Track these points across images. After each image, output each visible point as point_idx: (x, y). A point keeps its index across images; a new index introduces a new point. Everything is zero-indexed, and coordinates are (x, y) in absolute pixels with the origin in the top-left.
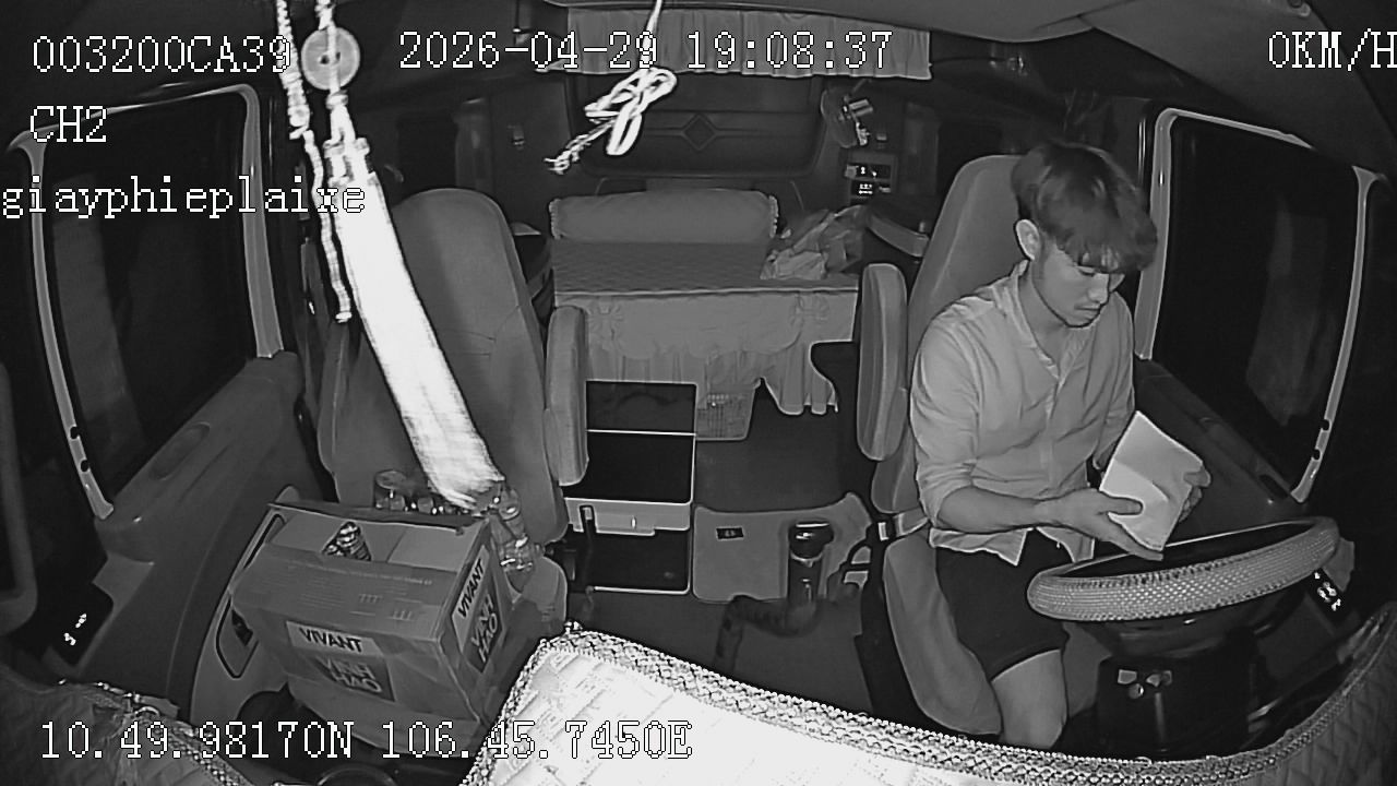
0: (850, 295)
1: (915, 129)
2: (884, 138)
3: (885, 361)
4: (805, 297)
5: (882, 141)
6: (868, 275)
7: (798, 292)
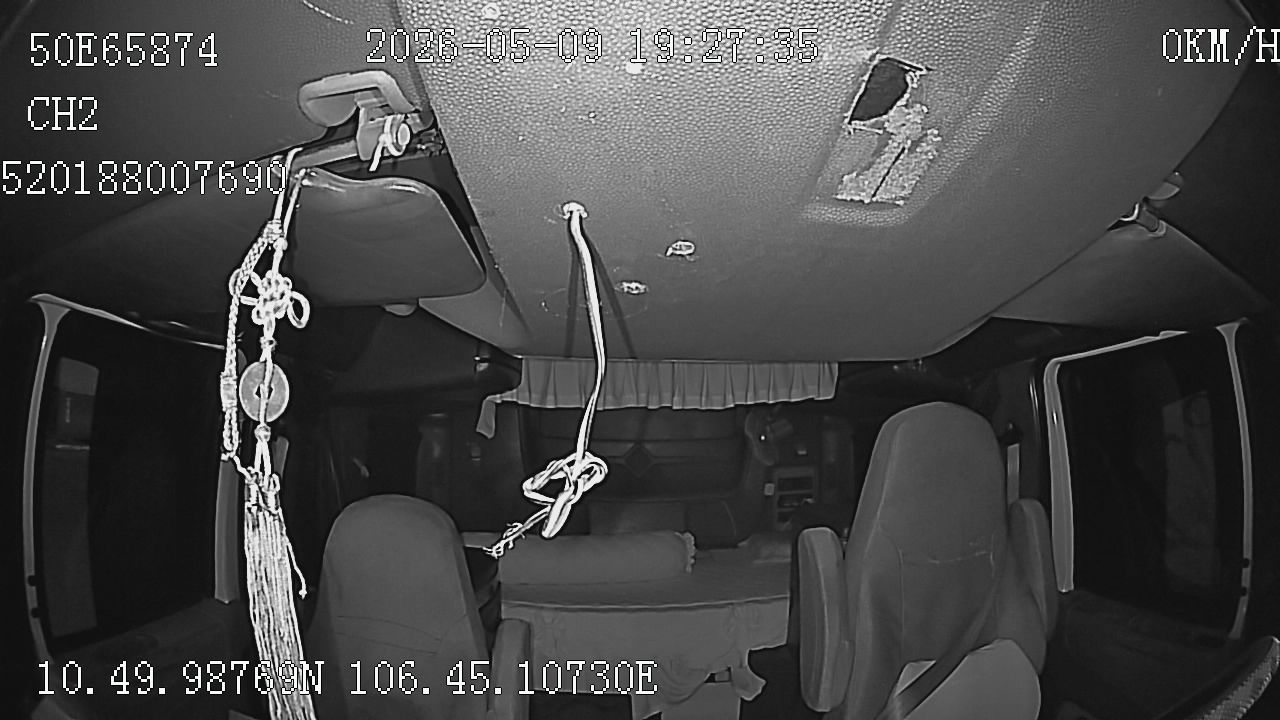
0: (781, 603)
1: (831, 440)
2: (804, 452)
3: (826, 619)
4: (739, 609)
5: (803, 455)
6: (803, 540)
7: (732, 604)
